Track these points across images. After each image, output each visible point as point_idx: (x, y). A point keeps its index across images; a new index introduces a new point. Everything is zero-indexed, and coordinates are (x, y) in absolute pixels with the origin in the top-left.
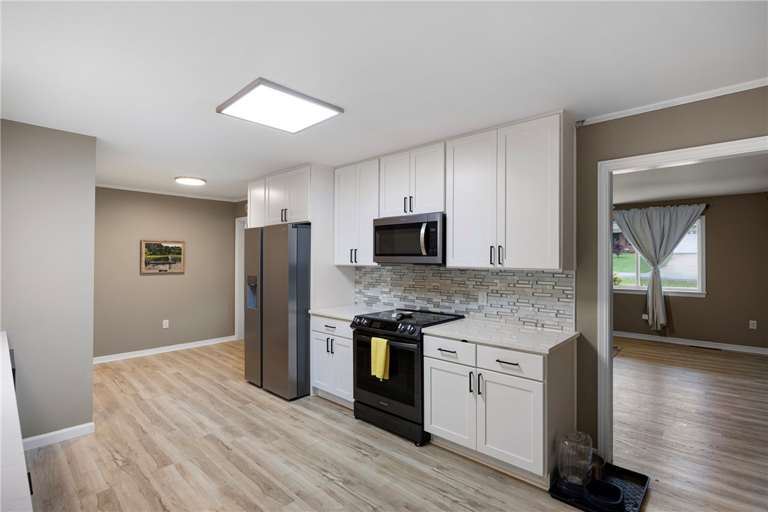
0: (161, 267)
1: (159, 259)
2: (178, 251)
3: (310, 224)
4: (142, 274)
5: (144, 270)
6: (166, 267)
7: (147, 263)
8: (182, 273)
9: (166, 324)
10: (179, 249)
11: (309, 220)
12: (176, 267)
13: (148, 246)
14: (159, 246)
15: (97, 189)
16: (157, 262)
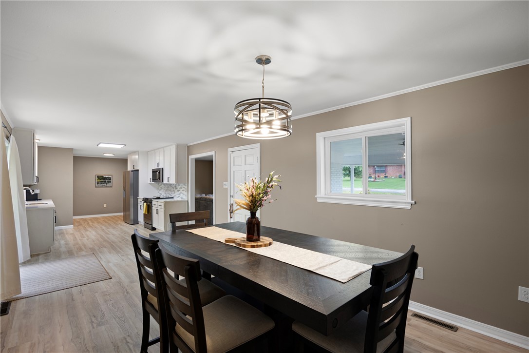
0: (103, 185)
1: (103, 182)
2: (110, 179)
3: (138, 170)
4: (96, 187)
5: (97, 186)
6: (105, 184)
7: (98, 183)
8: (112, 187)
9: (105, 206)
10: (110, 178)
11: (138, 169)
12: (109, 185)
13: (98, 177)
14: (102, 177)
15: (74, 157)
16: (102, 182)
